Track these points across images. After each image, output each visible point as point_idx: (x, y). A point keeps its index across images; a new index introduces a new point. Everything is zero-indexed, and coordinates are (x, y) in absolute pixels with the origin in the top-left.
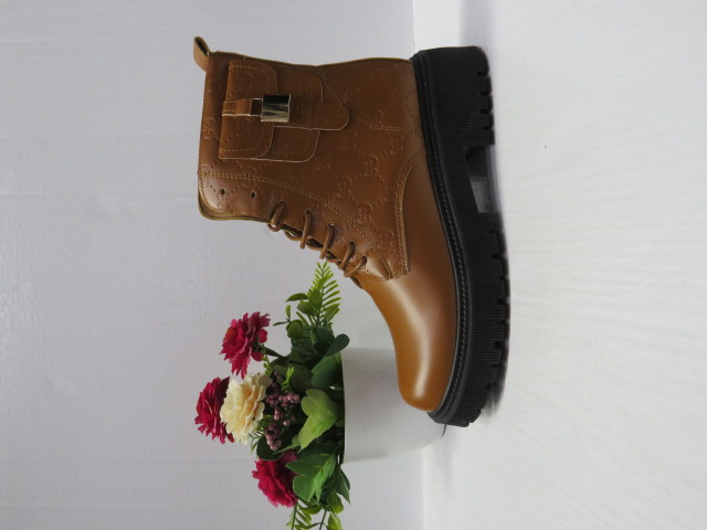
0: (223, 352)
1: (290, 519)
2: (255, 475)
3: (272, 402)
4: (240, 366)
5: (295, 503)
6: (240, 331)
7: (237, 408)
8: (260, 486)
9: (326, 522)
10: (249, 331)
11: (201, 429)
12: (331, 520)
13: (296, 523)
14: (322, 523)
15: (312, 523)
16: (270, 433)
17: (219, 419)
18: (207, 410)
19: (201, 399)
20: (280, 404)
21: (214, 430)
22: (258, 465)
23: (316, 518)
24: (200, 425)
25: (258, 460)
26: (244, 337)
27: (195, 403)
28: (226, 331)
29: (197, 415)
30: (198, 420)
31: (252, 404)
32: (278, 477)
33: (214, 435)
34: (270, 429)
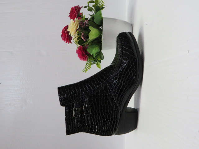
0: (69, 16)
6: (74, 9)
8: (78, 55)
18: (64, 32)
19: (63, 30)
27: (61, 31)
28: (70, 10)
29: (62, 34)
30: (62, 36)
33: (66, 41)
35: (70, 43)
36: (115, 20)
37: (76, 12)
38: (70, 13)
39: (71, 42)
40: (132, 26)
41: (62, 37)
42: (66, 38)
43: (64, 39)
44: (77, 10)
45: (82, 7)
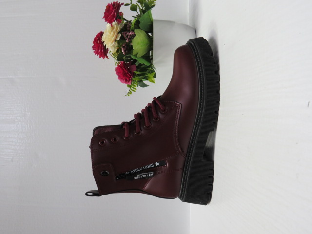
0: (104, 17)
4: (110, 22)
6: (111, 7)
10: (115, 6)
16: (123, 47)
18: (97, 43)
19: (95, 39)
26: (113, 9)
27: (93, 40)
28: (106, 8)
29: (93, 45)
30: (94, 47)
34: (124, 45)
35: (105, 58)
36: (170, 23)
37: (114, 12)
38: (105, 13)
39: (107, 57)
40: (196, 31)
41: (93, 49)
42: (100, 51)
43: (97, 52)
44: (115, 8)
45: (123, 4)
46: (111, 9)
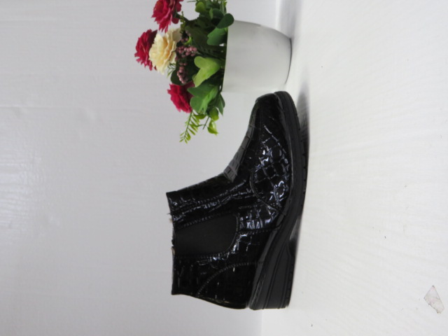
0: (153, 16)
1: (187, 120)
2: (169, 92)
3: (180, 52)
4: (164, 26)
5: (191, 111)
6: (165, 3)
7: (159, 53)
8: (172, 99)
9: (208, 125)
10: (171, 4)
11: (138, 60)
12: (210, 124)
13: (190, 123)
14: (205, 125)
15: (200, 124)
17: (149, 57)
19: (138, 44)
20: (185, 53)
21: (146, 63)
22: (171, 86)
23: (202, 121)
24: (138, 58)
25: (171, 83)
26: (168, 7)
29: (136, 52)
30: (136, 55)
31: (169, 52)
32: (182, 95)
33: (145, 65)
35: (153, 69)
40: (290, 41)
44: (171, 8)
46: (165, 8)
